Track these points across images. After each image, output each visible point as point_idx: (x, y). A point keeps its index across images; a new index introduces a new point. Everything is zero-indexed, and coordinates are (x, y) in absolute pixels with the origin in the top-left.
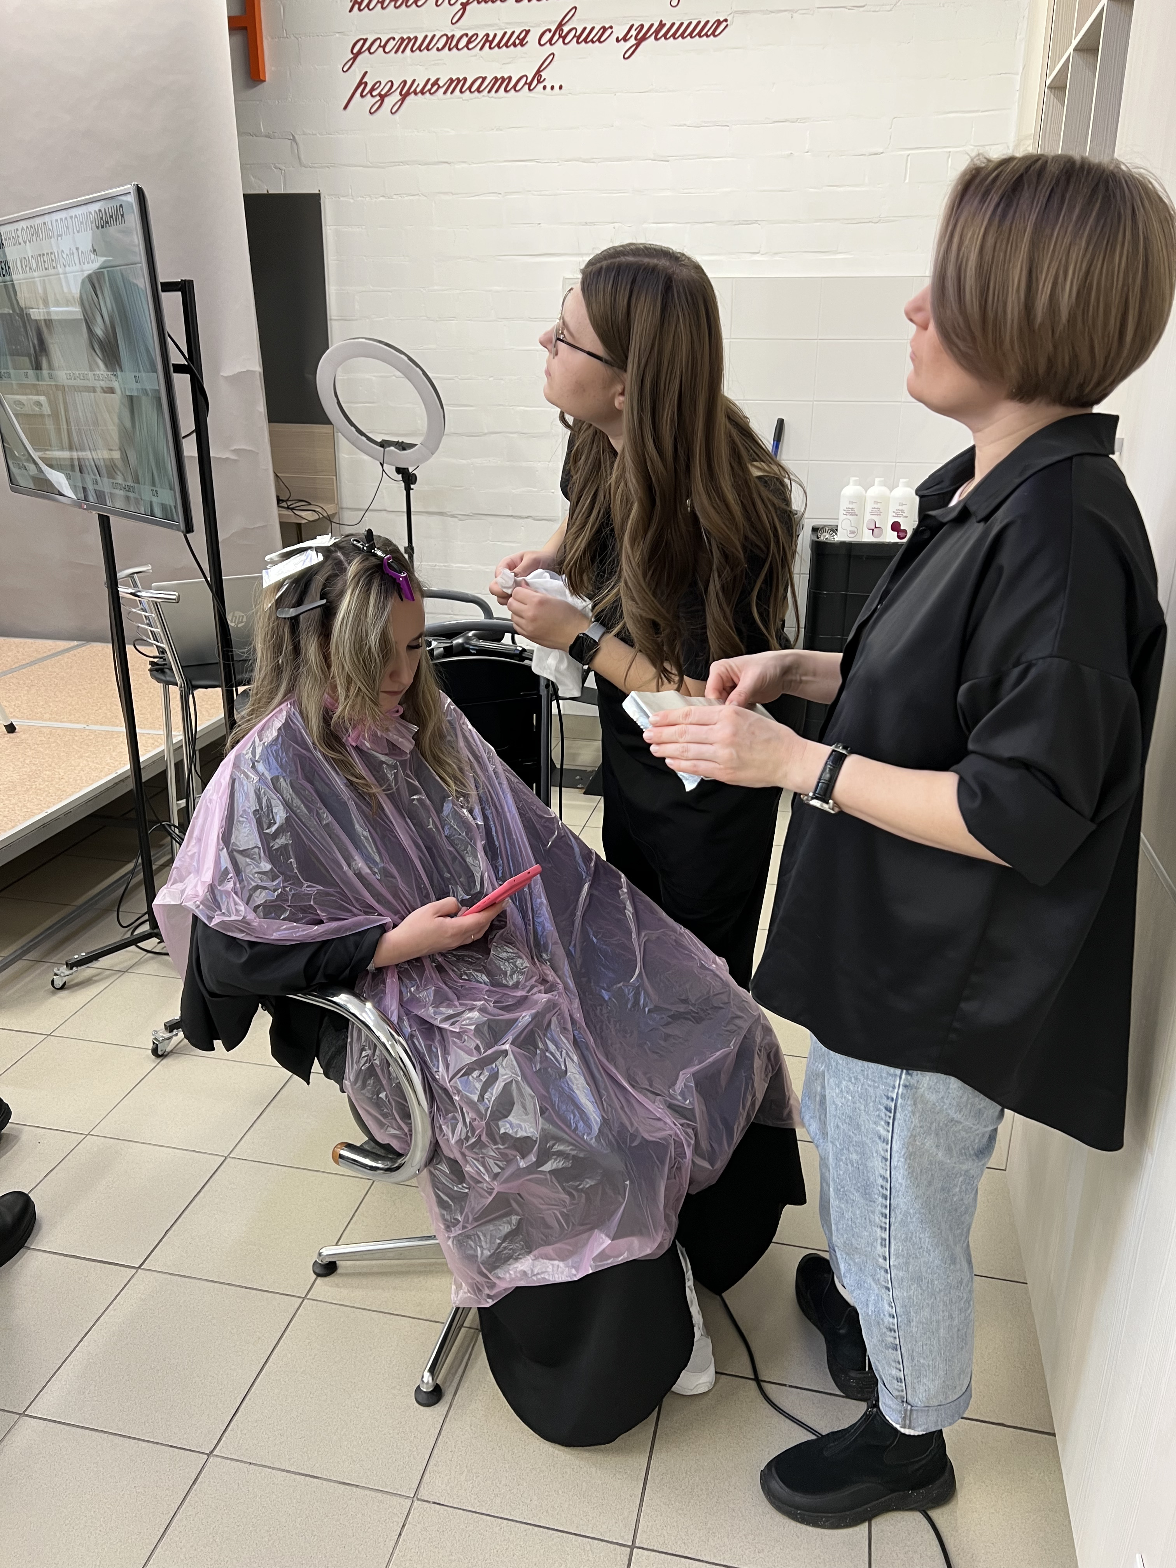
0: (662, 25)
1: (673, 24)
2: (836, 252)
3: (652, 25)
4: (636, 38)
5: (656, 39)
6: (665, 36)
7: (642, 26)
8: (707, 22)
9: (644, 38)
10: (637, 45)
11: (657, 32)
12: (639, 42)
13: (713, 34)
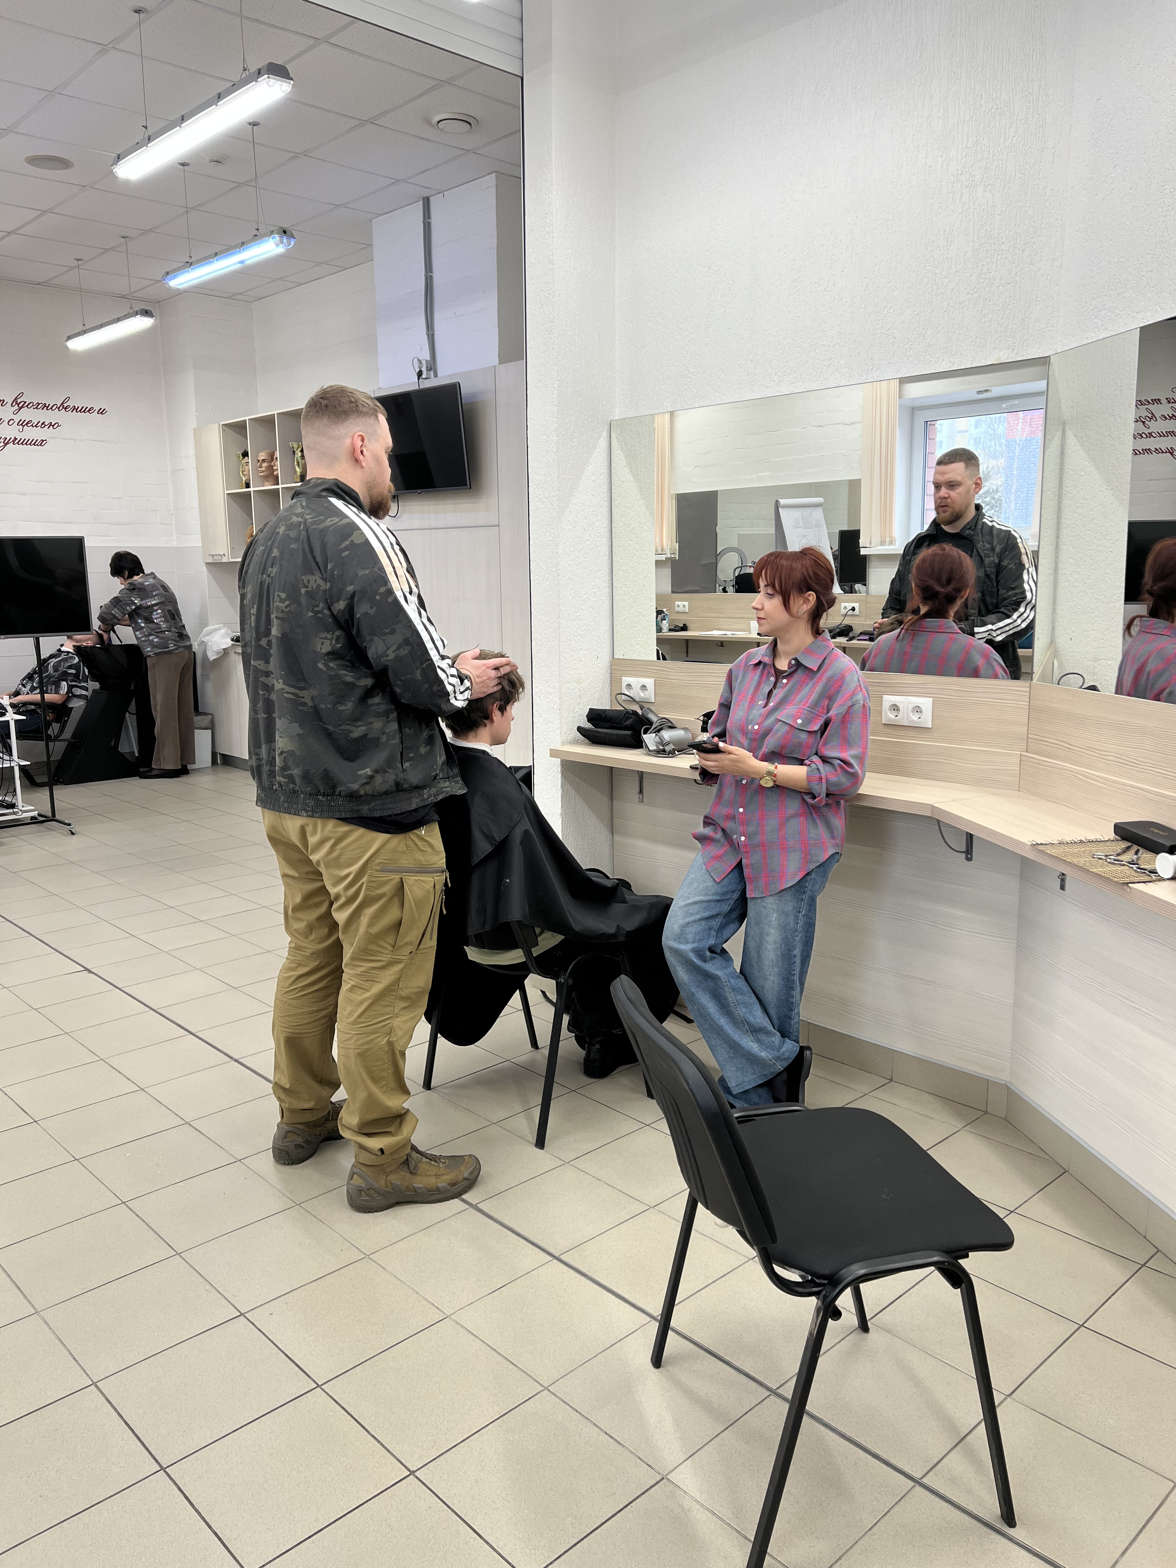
0: (16, 439)
1: (21, 439)
2: (109, 536)
3: (11, 438)
4: (4, 443)
5: (14, 444)
6: (18, 443)
7: (6, 438)
8: (37, 440)
9: (7, 443)
10: (5, 446)
11: (14, 441)
12: (6, 444)
13: (41, 445)
